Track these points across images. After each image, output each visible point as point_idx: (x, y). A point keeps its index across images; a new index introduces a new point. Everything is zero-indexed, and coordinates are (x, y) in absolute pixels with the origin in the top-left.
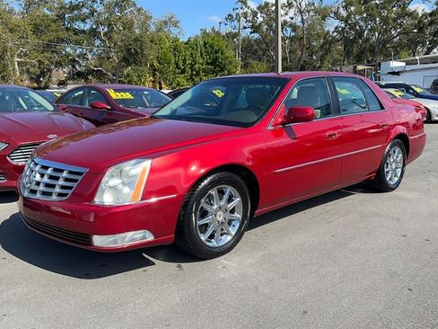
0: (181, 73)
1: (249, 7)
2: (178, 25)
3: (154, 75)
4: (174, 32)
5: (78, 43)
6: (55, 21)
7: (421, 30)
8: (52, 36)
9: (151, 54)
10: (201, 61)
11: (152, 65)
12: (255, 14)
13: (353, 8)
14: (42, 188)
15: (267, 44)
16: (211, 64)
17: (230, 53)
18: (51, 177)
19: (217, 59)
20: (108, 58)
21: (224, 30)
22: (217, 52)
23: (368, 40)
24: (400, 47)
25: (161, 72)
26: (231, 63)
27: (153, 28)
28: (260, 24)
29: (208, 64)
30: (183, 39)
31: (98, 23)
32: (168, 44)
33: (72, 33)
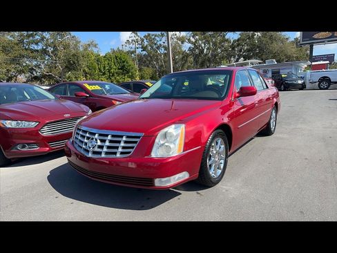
0: (103, 75)
2: (97, 46)
3: (86, 77)
4: (95, 50)
5: (35, 58)
6: (17, 44)
7: (233, 49)
8: (17, 53)
9: (84, 64)
10: (115, 67)
11: (84, 71)
12: (143, 40)
13: (197, 37)
14: (105, 149)
15: (151, 58)
16: (121, 69)
17: (131, 62)
19: (124, 66)
20: (56, 67)
21: (126, 49)
22: (124, 62)
23: (206, 54)
24: (223, 58)
25: (90, 75)
26: (133, 68)
28: (146, 46)
29: (119, 69)
30: (102, 54)
31: (47, 45)
32: (93, 58)
33: (29, 52)
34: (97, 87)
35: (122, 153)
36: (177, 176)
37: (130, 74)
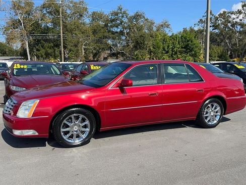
0: (166, 53)
1: (213, 15)
2: (169, 26)
3: (150, 55)
6: (103, 28)
8: (100, 35)
9: (149, 43)
10: (178, 46)
11: (150, 49)
12: (217, 19)
16: (184, 48)
19: (188, 45)
22: (188, 41)
25: (154, 53)
26: (197, 47)
27: (155, 29)
29: (182, 48)
30: (169, 34)
32: (160, 38)
37: (193, 52)
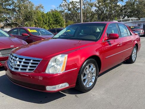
0: (45, 24)
1: (67, 3)
2: (43, 8)
3: (36, 25)
4: (42, 10)
5: (8, 13)
7: (121, 11)
9: (35, 17)
10: (52, 20)
11: (35, 21)
12: (69, 5)
13: (100, 4)
14: (21, 67)
15: (73, 15)
16: (55, 21)
17: (61, 17)
18: (24, 63)
19: (57, 19)
20: (19, 19)
21: (59, 10)
22: (57, 17)
23: (105, 14)
24: (115, 16)
25: (38, 24)
26: (62, 21)
27: (34, 9)
28: (71, 8)
29: (54, 21)
30: (45, 12)
31: (15, 7)
32: (40, 14)
33: (6, 10)
34: (35, 31)
35: (29, 70)
36: (61, 85)
37: (61, 24)
